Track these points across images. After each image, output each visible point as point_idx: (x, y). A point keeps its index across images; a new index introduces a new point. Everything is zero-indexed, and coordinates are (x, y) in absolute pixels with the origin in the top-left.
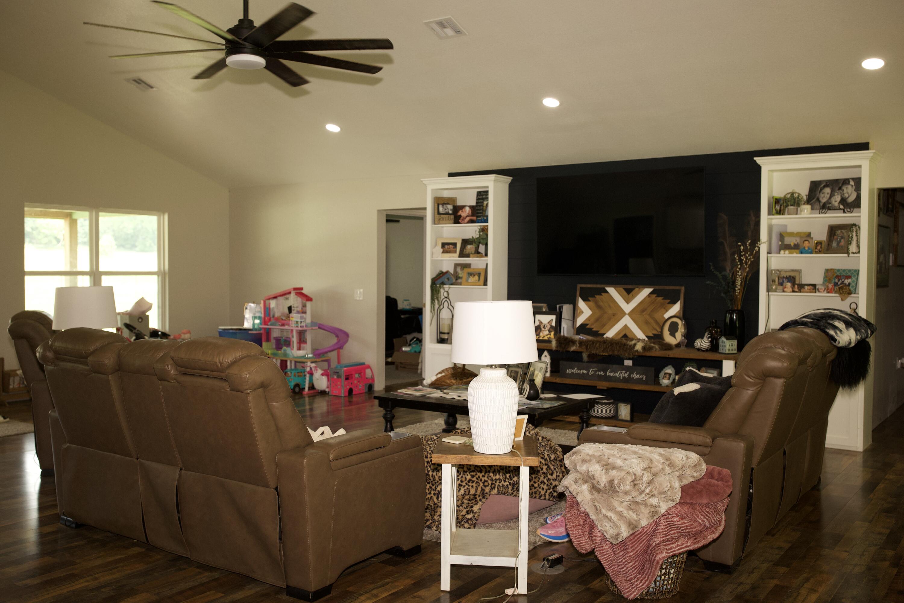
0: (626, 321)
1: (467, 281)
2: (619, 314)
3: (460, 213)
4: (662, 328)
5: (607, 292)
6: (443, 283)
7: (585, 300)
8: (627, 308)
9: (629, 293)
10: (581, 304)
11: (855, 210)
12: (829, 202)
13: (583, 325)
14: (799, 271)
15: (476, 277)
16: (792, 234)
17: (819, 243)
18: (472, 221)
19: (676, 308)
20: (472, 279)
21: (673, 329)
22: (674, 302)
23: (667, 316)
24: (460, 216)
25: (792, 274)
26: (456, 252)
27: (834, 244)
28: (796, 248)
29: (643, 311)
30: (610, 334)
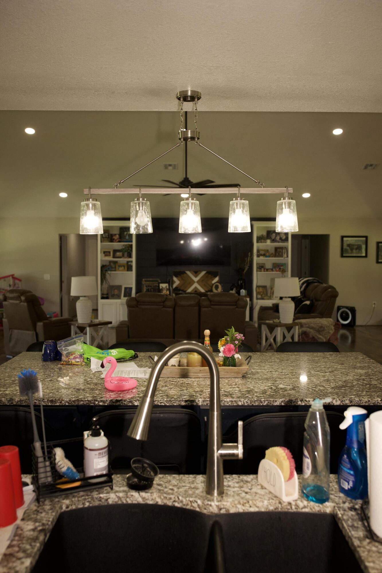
0: (196, 285)
1: (118, 269)
2: (192, 282)
3: (114, 237)
4: (212, 287)
5: (186, 273)
6: (106, 271)
7: (176, 276)
8: (196, 279)
9: (196, 273)
10: (175, 279)
11: (286, 242)
12: (275, 238)
13: (176, 288)
14: (264, 264)
15: (123, 268)
16: (262, 250)
17: (272, 254)
18: (119, 242)
19: (217, 279)
20: (121, 268)
21: (217, 287)
22: (215, 277)
23: (214, 282)
24: (114, 239)
25: (262, 265)
26: (110, 256)
27: (277, 254)
28: (264, 255)
29: (203, 281)
30: (190, 290)
